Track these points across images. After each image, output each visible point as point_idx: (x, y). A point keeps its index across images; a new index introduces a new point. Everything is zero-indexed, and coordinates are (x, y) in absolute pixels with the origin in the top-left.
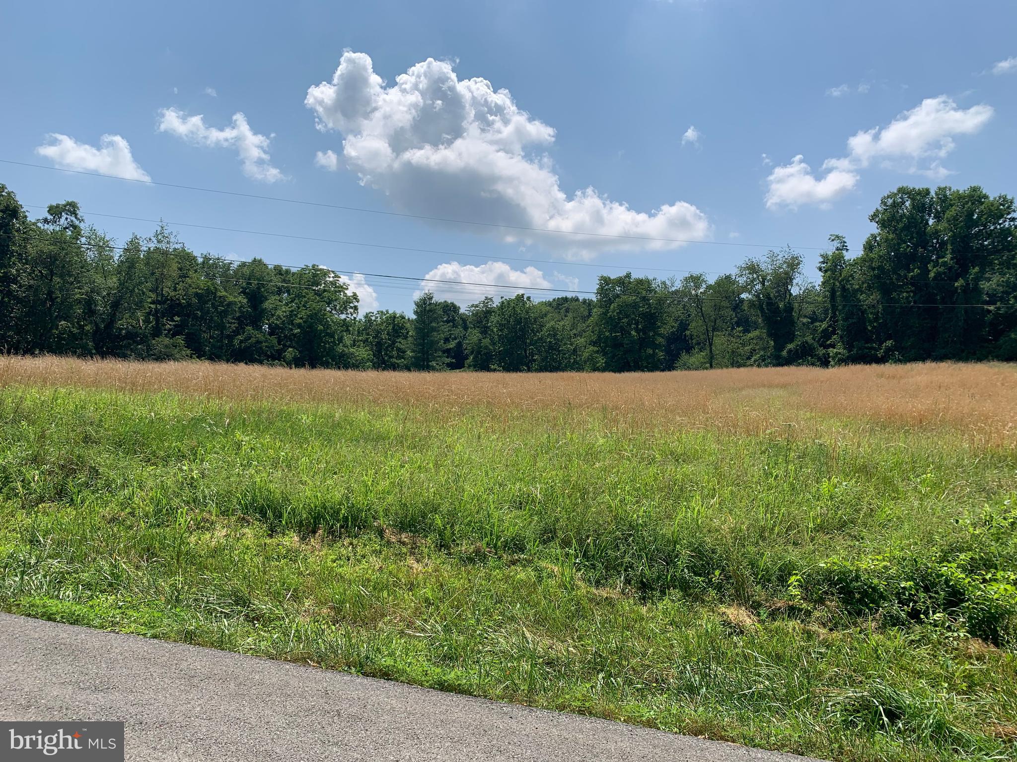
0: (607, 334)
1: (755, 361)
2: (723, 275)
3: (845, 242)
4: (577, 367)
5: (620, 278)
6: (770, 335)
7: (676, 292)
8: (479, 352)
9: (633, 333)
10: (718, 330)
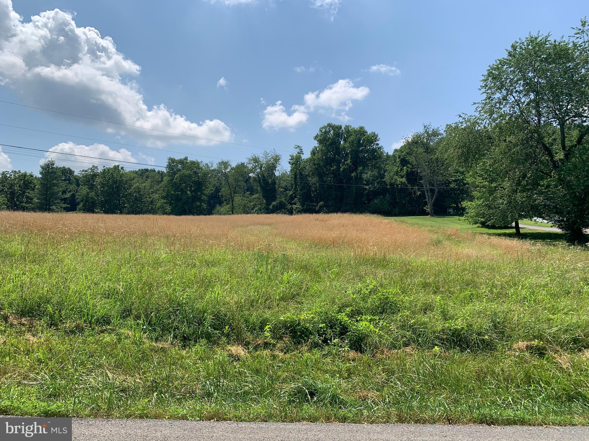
0: (173, 192)
1: (256, 211)
2: (240, 163)
3: (302, 150)
4: (153, 211)
5: (181, 160)
6: (264, 197)
7: (214, 170)
8: (87, 201)
9: (188, 192)
10: (237, 193)
